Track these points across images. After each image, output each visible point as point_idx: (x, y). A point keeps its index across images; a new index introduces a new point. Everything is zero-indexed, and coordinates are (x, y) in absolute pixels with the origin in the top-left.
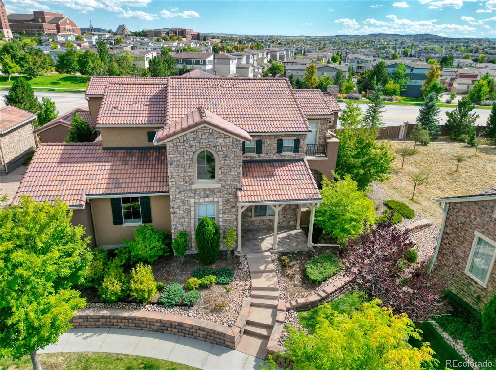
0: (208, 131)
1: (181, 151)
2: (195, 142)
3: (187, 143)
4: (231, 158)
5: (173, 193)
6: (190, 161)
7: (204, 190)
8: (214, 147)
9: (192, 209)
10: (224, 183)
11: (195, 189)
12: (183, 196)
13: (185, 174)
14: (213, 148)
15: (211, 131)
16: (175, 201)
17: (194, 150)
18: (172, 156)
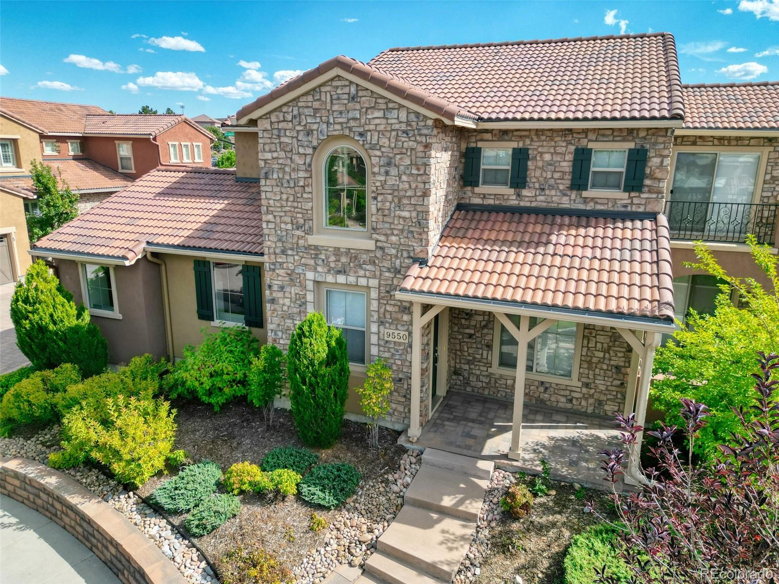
0: (346, 90)
1: (287, 144)
2: (318, 120)
3: (300, 124)
4: (402, 168)
5: (272, 250)
6: (306, 170)
7: (337, 251)
8: (361, 135)
9: (310, 297)
10: (382, 238)
11: (316, 248)
12: (290, 262)
13: (295, 204)
14: (357, 138)
15: (353, 89)
16: (274, 270)
17: (315, 143)
18: (268, 156)
